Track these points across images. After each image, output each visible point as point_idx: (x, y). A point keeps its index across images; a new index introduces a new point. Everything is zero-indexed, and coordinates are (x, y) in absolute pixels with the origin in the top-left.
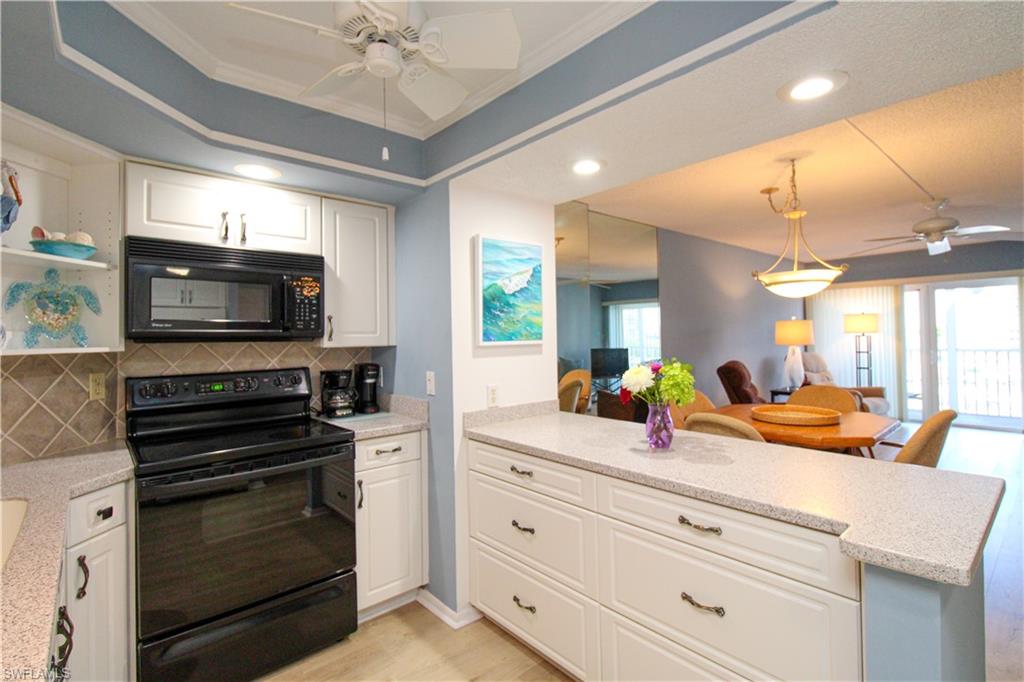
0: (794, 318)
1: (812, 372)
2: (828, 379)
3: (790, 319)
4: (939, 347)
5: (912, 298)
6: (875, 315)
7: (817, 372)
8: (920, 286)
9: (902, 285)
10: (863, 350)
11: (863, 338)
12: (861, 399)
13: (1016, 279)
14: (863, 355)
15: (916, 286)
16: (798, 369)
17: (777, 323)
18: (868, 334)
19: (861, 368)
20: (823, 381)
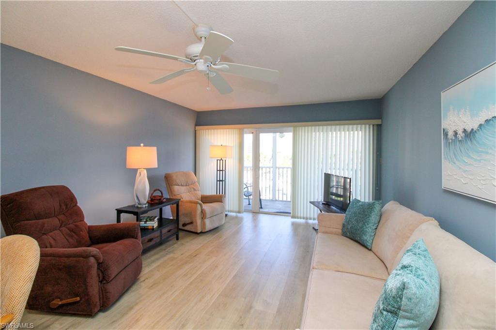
0: (142, 145)
1: (178, 185)
2: (195, 190)
3: (139, 145)
5: (248, 138)
6: (226, 147)
8: (252, 130)
9: (243, 129)
10: (221, 170)
11: (221, 161)
12: (201, 207)
13: (292, 128)
14: (221, 172)
15: (250, 130)
16: (143, 187)
17: (128, 148)
18: (224, 159)
19: (221, 181)
20: (190, 191)
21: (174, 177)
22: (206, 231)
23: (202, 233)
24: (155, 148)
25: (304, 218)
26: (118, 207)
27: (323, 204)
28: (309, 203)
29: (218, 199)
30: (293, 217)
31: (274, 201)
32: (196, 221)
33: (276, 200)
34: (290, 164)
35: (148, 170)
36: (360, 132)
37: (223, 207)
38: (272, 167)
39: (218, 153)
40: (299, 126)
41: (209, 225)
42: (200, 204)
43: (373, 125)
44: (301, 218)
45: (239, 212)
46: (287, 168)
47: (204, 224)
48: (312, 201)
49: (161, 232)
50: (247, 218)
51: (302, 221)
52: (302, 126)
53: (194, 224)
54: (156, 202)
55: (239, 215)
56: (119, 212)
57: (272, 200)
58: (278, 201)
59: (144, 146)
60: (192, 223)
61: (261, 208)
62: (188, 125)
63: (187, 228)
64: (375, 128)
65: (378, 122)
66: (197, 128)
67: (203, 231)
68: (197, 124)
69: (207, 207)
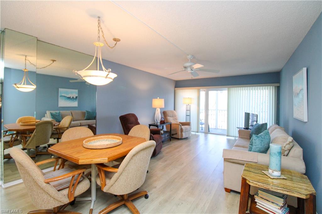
0: (158, 98)
1: (171, 117)
2: (176, 119)
3: (157, 98)
4: (209, 109)
5: (203, 93)
6: (191, 98)
7: (173, 117)
8: (205, 89)
9: (200, 89)
10: (188, 110)
11: (188, 106)
12: (181, 127)
13: (227, 89)
14: (188, 111)
15: (204, 89)
16: (159, 116)
17: (153, 100)
18: (190, 105)
19: (188, 116)
20: (174, 120)
21: (167, 113)
22: (183, 138)
23: (181, 139)
24: (163, 99)
25: (233, 137)
26: (149, 124)
27: (244, 128)
28: (236, 128)
29: (188, 124)
30: (227, 136)
31: (216, 129)
32: (179, 133)
33: (218, 129)
34: (226, 108)
35: (161, 109)
36: (267, 91)
37: (191, 128)
38: (216, 110)
39: (187, 101)
40: (231, 87)
41: (184, 136)
42: (181, 125)
43: (275, 87)
44: (232, 136)
45: (198, 132)
46: (225, 110)
47: (182, 135)
48: (238, 127)
49: (165, 136)
50: (202, 136)
51: (233, 138)
52: (233, 87)
53: (178, 134)
54: (162, 122)
55: (197, 133)
56: (150, 125)
57: (215, 129)
58: (219, 129)
59: (159, 98)
60: (176, 134)
61: (209, 131)
62: (171, 88)
63: (174, 136)
64: (276, 88)
65: (278, 85)
66: (176, 89)
67: (182, 138)
68: (176, 87)
69: (183, 127)
